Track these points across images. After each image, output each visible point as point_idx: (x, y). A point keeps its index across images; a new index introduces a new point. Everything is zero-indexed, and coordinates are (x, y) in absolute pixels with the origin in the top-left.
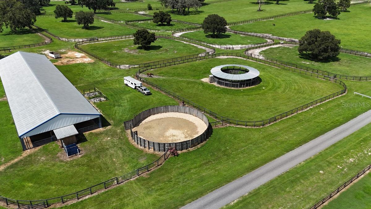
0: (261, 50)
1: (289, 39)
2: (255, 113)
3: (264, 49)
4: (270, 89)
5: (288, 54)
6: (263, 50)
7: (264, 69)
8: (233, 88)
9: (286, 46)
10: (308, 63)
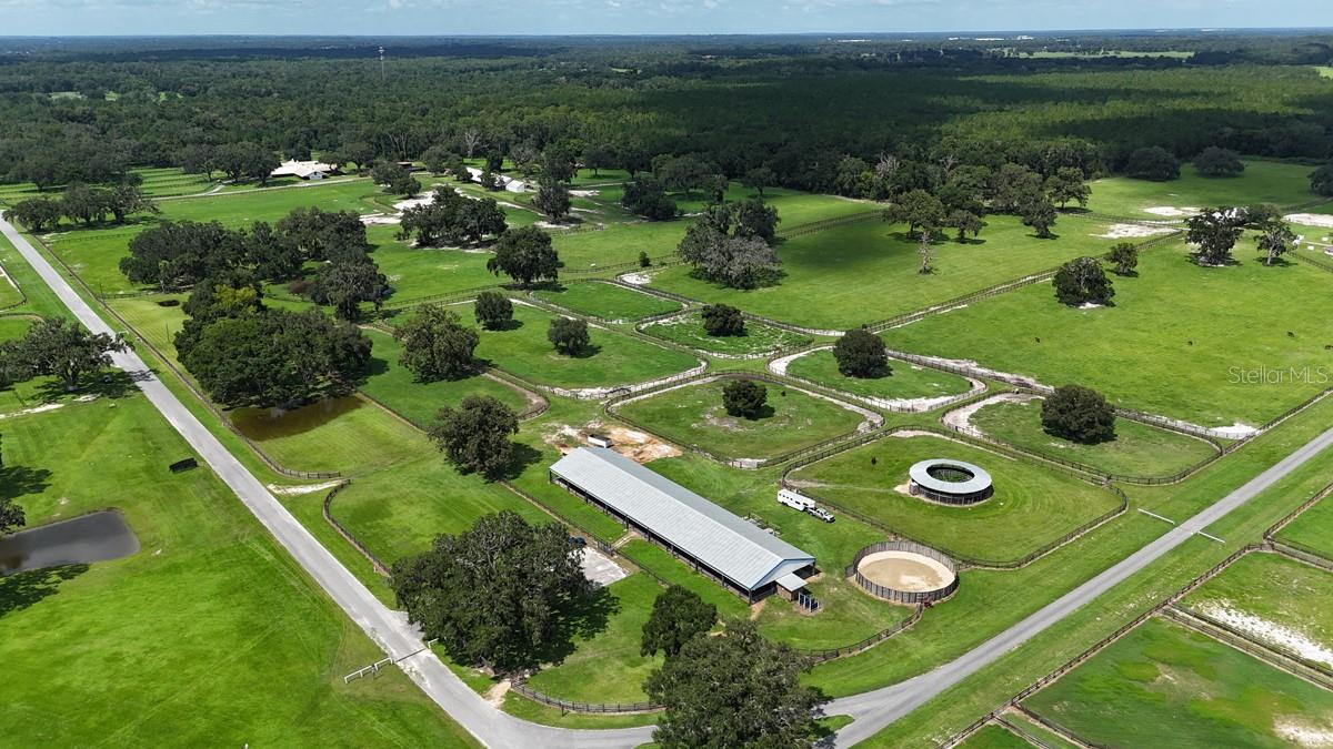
0: (970, 413)
1: (1015, 376)
2: (1003, 548)
3: (974, 408)
4: (1012, 507)
5: (1023, 422)
6: (974, 411)
7: (989, 462)
8: (954, 506)
9: (1014, 401)
10: (1062, 446)
